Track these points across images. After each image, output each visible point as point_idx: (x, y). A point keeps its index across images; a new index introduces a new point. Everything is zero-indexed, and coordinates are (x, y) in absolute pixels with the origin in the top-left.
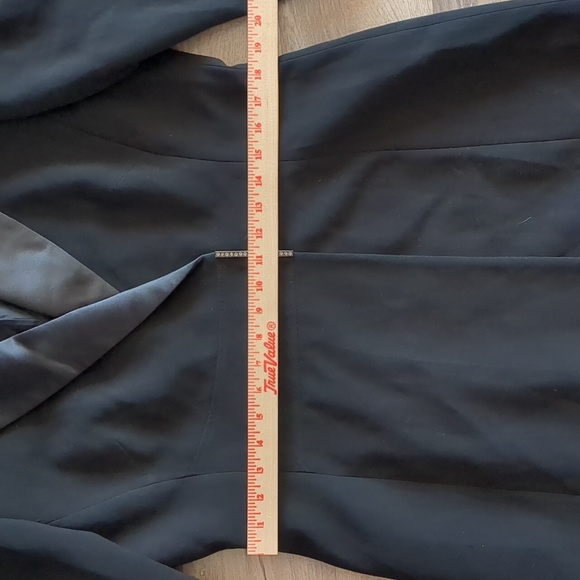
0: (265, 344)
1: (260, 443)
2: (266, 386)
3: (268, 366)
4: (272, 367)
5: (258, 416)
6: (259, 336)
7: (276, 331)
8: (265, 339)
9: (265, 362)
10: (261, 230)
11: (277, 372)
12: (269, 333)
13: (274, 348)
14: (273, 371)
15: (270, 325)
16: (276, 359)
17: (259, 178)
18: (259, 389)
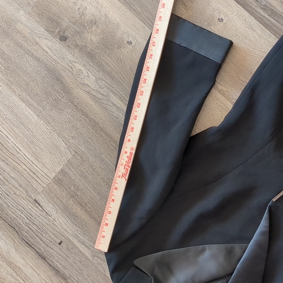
0: (127, 157)
1: (113, 200)
2: (122, 176)
3: (126, 167)
4: (128, 168)
5: (116, 188)
6: (126, 152)
7: (134, 152)
8: (128, 154)
9: (125, 165)
10: (140, 104)
11: (129, 171)
12: (131, 152)
13: (131, 160)
14: (128, 170)
15: (132, 149)
16: (130, 165)
17: (145, 80)
18: (119, 176)
